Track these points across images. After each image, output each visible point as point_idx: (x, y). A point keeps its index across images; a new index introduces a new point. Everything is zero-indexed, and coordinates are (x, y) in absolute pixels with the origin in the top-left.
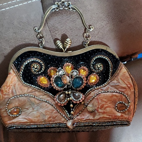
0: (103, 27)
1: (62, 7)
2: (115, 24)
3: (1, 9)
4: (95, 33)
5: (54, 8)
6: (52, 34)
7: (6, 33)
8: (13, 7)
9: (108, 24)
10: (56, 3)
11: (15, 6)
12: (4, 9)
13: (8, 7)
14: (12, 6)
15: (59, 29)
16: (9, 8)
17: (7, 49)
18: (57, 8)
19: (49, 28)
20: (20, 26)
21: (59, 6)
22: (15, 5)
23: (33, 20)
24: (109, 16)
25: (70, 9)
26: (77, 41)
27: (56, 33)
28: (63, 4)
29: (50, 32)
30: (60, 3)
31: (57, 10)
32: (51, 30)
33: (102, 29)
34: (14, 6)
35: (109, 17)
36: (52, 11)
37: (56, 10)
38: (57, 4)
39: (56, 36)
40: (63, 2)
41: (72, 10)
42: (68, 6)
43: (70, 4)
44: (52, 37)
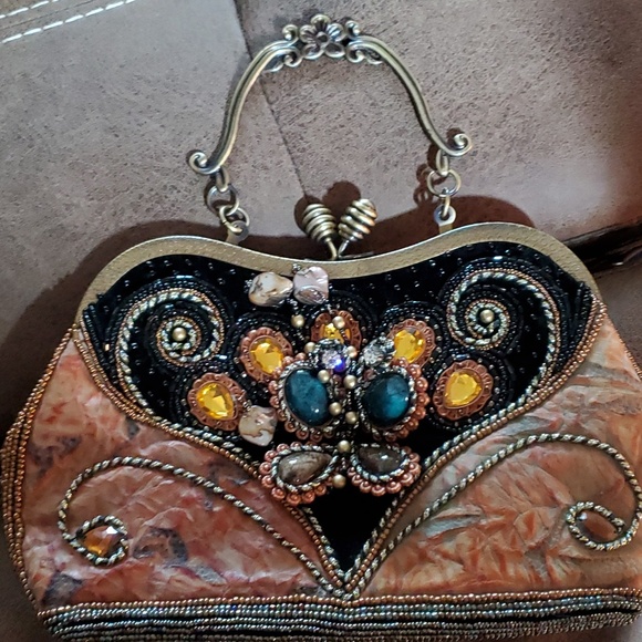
0: (528, 86)
1: (317, 50)
2: (581, 72)
3: (47, 24)
4: (488, 119)
5: (281, 52)
6: (284, 129)
7: (73, 133)
8: (100, 10)
9: (551, 75)
10: (285, 30)
11: (109, 7)
12: (60, 23)
13: (78, 12)
14: (97, 7)
15: (318, 104)
16: (80, 17)
17: (77, 206)
18: (294, 57)
19: (271, 103)
20: (133, 98)
21: (300, 45)
22: (107, 4)
23: (195, 69)
24: (552, 34)
25: (353, 54)
26: (402, 156)
27: (302, 125)
28: (321, 34)
29: (277, 120)
30: (306, 27)
31: (292, 63)
32: (279, 112)
33: (523, 96)
34: (104, 7)
35: (554, 38)
36: (272, 67)
37: (288, 63)
38: (293, 34)
39: (302, 139)
40: (322, 26)
41: (364, 60)
42: (345, 42)
43: (356, 32)
44: (286, 143)
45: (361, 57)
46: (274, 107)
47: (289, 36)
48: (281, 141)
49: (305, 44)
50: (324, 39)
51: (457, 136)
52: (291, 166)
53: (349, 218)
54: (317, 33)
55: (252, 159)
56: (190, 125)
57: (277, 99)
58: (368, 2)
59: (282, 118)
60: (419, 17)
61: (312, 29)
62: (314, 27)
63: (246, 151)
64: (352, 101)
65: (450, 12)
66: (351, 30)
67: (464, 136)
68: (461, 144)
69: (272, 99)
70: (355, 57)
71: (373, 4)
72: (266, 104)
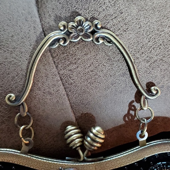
1: (78, 36)
6: (61, 72)
10: (60, 25)
18: (65, 40)
19: (53, 58)
21: (68, 34)
25: (97, 40)
27: (71, 70)
29: (57, 67)
30: (71, 24)
37: (61, 43)
38: (64, 27)
40: (80, 23)
41: (103, 43)
42: (93, 32)
43: (99, 26)
44: (61, 80)
45: (101, 41)
46: (55, 60)
47: (62, 28)
48: (59, 78)
49: (71, 33)
50: (82, 30)
51: (152, 88)
52: (64, 92)
53: (89, 139)
54: (77, 27)
55: (43, 89)
56: (9, 69)
57: (57, 55)
58: (107, 1)
59: (59, 66)
60: (134, 10)
61: (75, 24)
62: (76, 24)
63: (40, 84)
64: (98, 58)
65: (151, 8)
66: (96, 26)
67: (156, 88)
68: (154, 92)
69: (54, 55)
70: (98, 42)
71: (110, 2)
72: (51, 58)
